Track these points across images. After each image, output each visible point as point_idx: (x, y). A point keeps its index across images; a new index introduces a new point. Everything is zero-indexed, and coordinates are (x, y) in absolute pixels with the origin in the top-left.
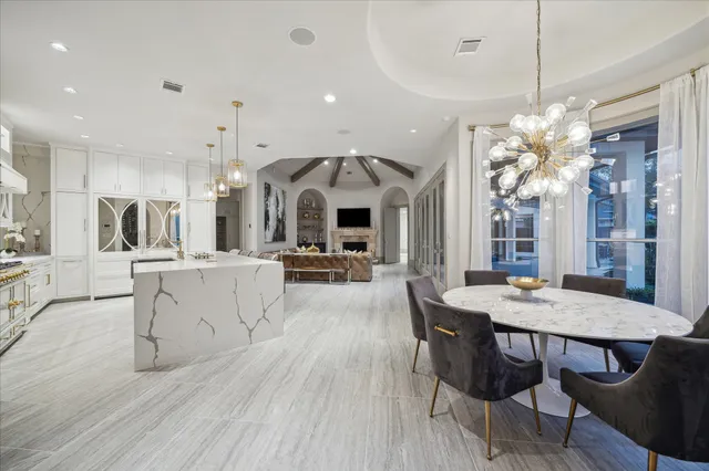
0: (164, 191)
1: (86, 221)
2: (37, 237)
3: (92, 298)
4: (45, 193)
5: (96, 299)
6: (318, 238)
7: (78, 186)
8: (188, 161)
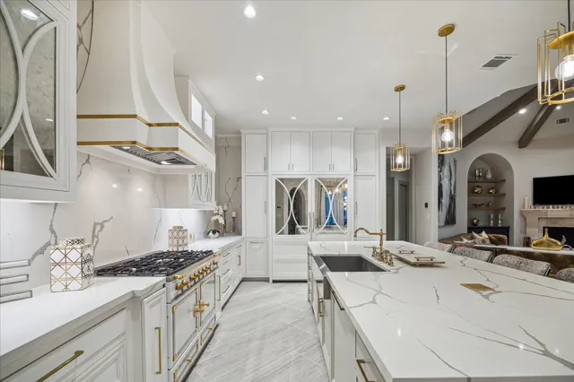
0: (331, 167)
1: (266, 203)
2: (234, 218)
3: (271, 281)
4: (239, 179)
5: (274, 281)
6: (496, 219)
7: (260, 170)
8: (356, 129)
